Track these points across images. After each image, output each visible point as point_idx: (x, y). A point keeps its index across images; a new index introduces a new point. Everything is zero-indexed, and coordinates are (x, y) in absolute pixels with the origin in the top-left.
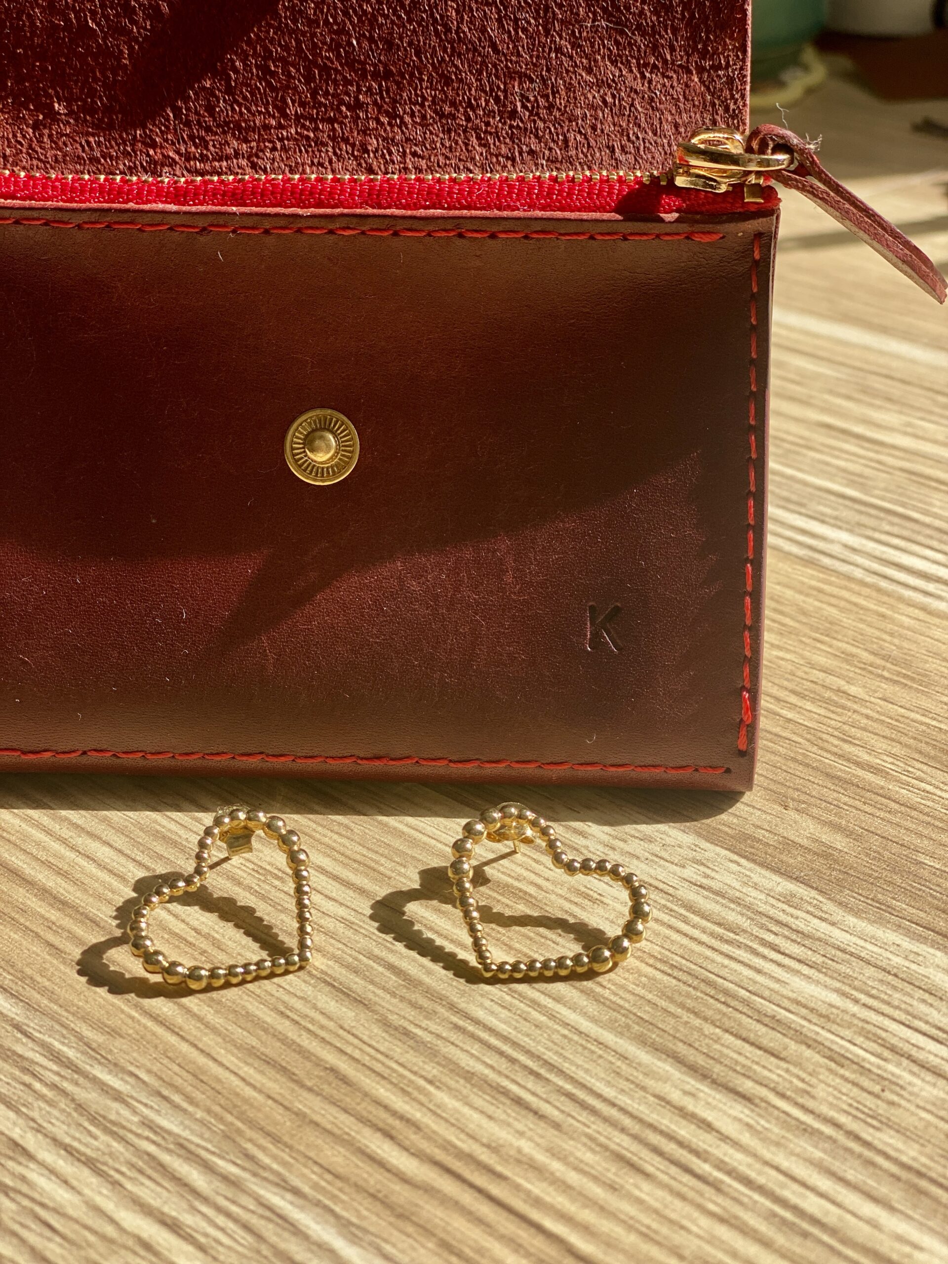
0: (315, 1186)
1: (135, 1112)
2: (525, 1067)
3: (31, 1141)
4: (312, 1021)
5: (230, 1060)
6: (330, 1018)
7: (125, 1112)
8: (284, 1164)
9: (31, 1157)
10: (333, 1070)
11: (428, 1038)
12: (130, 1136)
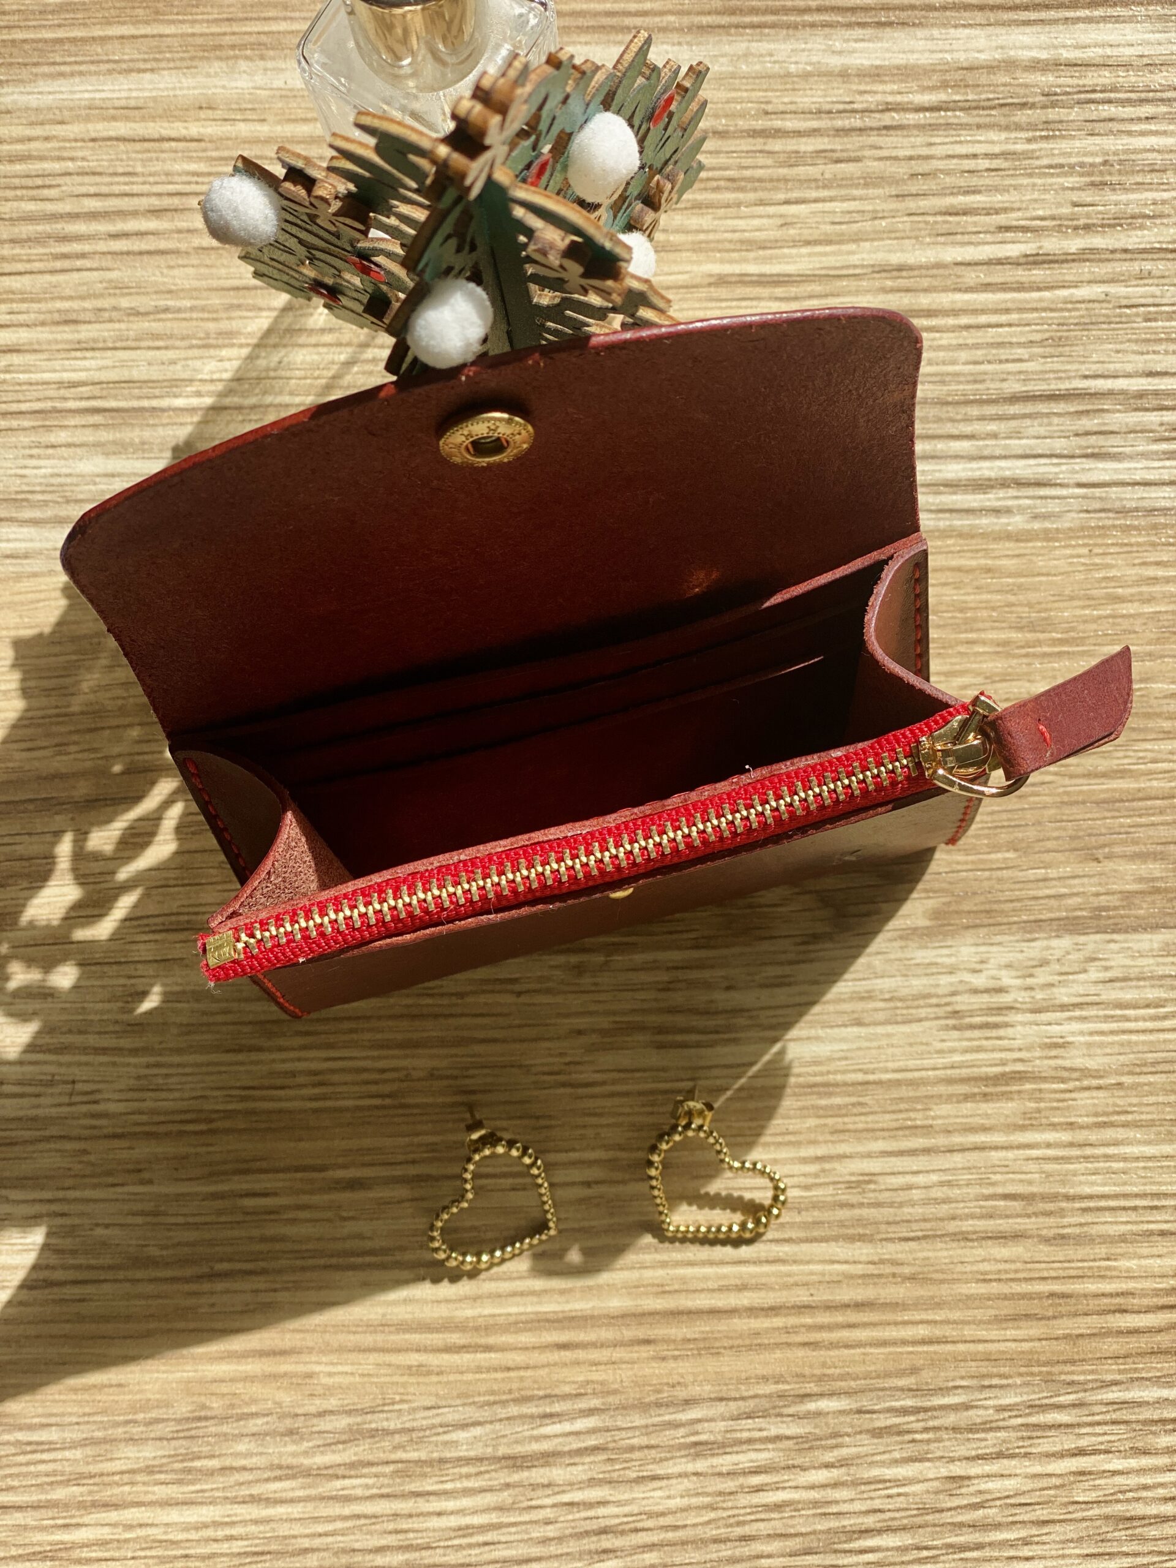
0: (1120, 1372)
1: (986, 1408)
2: (1145, 1208)
3: (957, 1469)
4: (1006, 1272)
5: (994, 1334)
6: (1013, 1261)
7: (981, 1412)
8: (1092, 1372)
9: (969, 1478)
10: (1052, 1295)
11: (1077, 1230)
12: (1001, 1424)
